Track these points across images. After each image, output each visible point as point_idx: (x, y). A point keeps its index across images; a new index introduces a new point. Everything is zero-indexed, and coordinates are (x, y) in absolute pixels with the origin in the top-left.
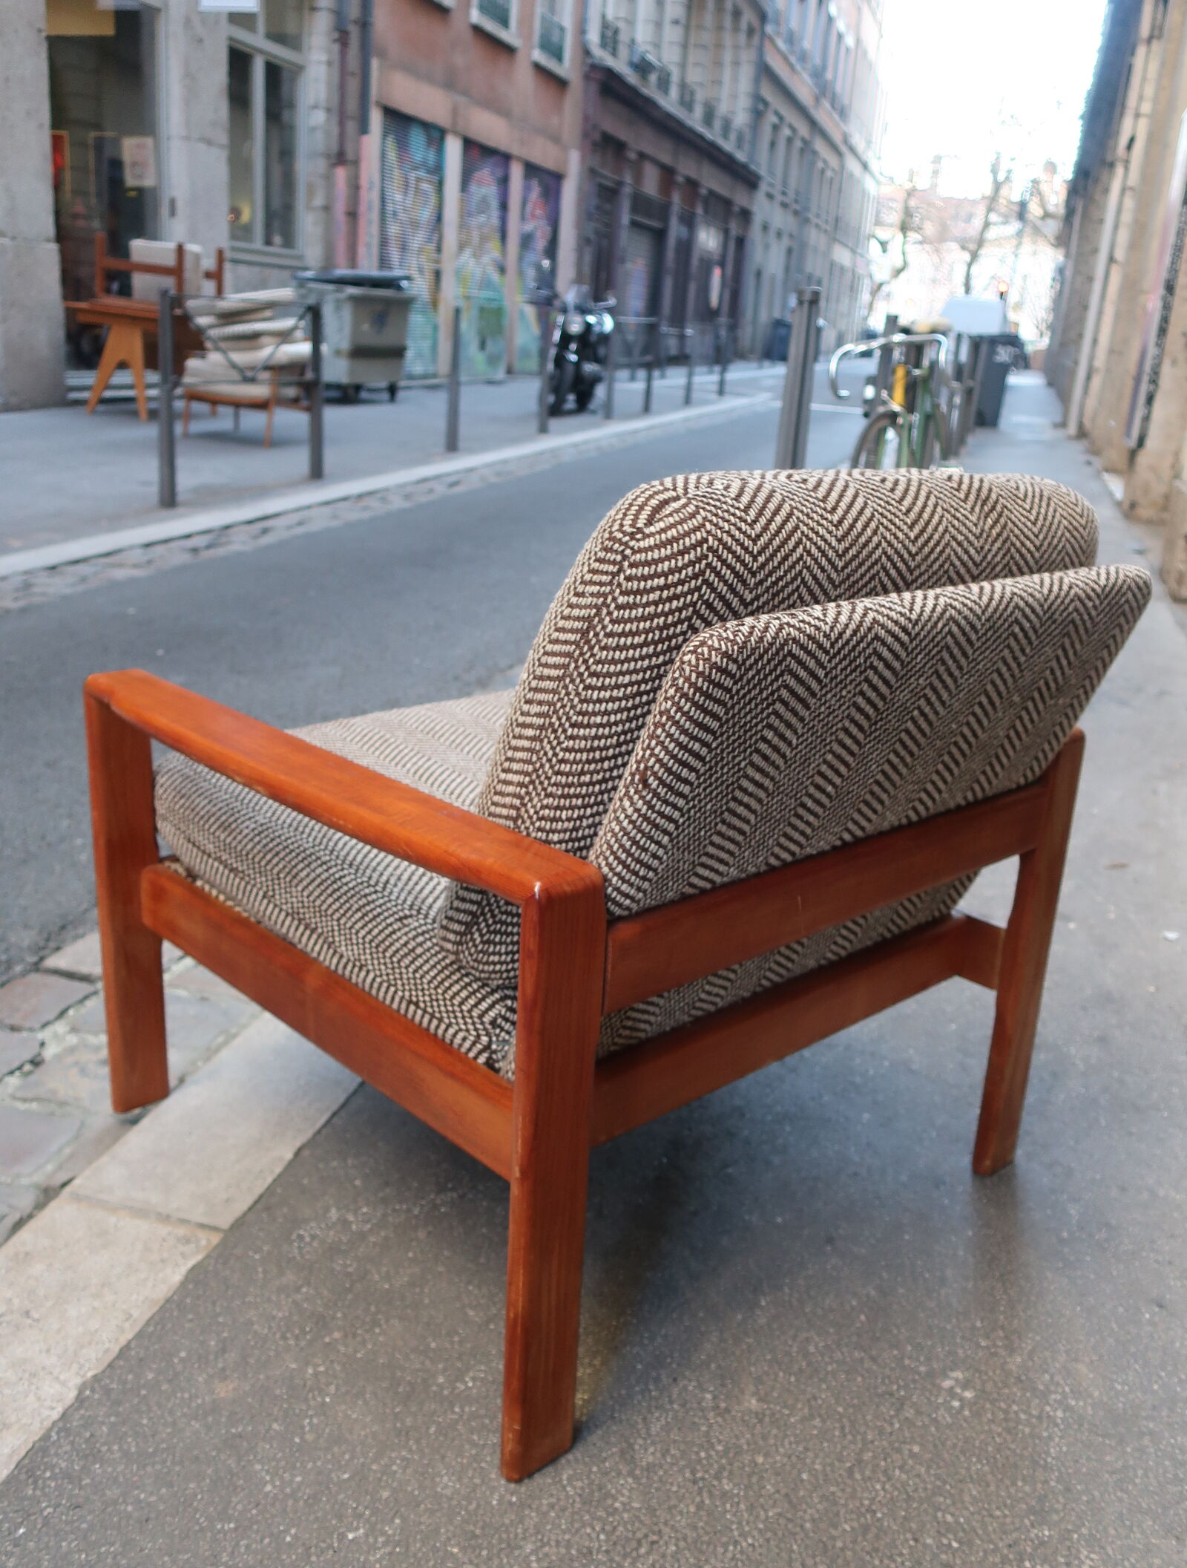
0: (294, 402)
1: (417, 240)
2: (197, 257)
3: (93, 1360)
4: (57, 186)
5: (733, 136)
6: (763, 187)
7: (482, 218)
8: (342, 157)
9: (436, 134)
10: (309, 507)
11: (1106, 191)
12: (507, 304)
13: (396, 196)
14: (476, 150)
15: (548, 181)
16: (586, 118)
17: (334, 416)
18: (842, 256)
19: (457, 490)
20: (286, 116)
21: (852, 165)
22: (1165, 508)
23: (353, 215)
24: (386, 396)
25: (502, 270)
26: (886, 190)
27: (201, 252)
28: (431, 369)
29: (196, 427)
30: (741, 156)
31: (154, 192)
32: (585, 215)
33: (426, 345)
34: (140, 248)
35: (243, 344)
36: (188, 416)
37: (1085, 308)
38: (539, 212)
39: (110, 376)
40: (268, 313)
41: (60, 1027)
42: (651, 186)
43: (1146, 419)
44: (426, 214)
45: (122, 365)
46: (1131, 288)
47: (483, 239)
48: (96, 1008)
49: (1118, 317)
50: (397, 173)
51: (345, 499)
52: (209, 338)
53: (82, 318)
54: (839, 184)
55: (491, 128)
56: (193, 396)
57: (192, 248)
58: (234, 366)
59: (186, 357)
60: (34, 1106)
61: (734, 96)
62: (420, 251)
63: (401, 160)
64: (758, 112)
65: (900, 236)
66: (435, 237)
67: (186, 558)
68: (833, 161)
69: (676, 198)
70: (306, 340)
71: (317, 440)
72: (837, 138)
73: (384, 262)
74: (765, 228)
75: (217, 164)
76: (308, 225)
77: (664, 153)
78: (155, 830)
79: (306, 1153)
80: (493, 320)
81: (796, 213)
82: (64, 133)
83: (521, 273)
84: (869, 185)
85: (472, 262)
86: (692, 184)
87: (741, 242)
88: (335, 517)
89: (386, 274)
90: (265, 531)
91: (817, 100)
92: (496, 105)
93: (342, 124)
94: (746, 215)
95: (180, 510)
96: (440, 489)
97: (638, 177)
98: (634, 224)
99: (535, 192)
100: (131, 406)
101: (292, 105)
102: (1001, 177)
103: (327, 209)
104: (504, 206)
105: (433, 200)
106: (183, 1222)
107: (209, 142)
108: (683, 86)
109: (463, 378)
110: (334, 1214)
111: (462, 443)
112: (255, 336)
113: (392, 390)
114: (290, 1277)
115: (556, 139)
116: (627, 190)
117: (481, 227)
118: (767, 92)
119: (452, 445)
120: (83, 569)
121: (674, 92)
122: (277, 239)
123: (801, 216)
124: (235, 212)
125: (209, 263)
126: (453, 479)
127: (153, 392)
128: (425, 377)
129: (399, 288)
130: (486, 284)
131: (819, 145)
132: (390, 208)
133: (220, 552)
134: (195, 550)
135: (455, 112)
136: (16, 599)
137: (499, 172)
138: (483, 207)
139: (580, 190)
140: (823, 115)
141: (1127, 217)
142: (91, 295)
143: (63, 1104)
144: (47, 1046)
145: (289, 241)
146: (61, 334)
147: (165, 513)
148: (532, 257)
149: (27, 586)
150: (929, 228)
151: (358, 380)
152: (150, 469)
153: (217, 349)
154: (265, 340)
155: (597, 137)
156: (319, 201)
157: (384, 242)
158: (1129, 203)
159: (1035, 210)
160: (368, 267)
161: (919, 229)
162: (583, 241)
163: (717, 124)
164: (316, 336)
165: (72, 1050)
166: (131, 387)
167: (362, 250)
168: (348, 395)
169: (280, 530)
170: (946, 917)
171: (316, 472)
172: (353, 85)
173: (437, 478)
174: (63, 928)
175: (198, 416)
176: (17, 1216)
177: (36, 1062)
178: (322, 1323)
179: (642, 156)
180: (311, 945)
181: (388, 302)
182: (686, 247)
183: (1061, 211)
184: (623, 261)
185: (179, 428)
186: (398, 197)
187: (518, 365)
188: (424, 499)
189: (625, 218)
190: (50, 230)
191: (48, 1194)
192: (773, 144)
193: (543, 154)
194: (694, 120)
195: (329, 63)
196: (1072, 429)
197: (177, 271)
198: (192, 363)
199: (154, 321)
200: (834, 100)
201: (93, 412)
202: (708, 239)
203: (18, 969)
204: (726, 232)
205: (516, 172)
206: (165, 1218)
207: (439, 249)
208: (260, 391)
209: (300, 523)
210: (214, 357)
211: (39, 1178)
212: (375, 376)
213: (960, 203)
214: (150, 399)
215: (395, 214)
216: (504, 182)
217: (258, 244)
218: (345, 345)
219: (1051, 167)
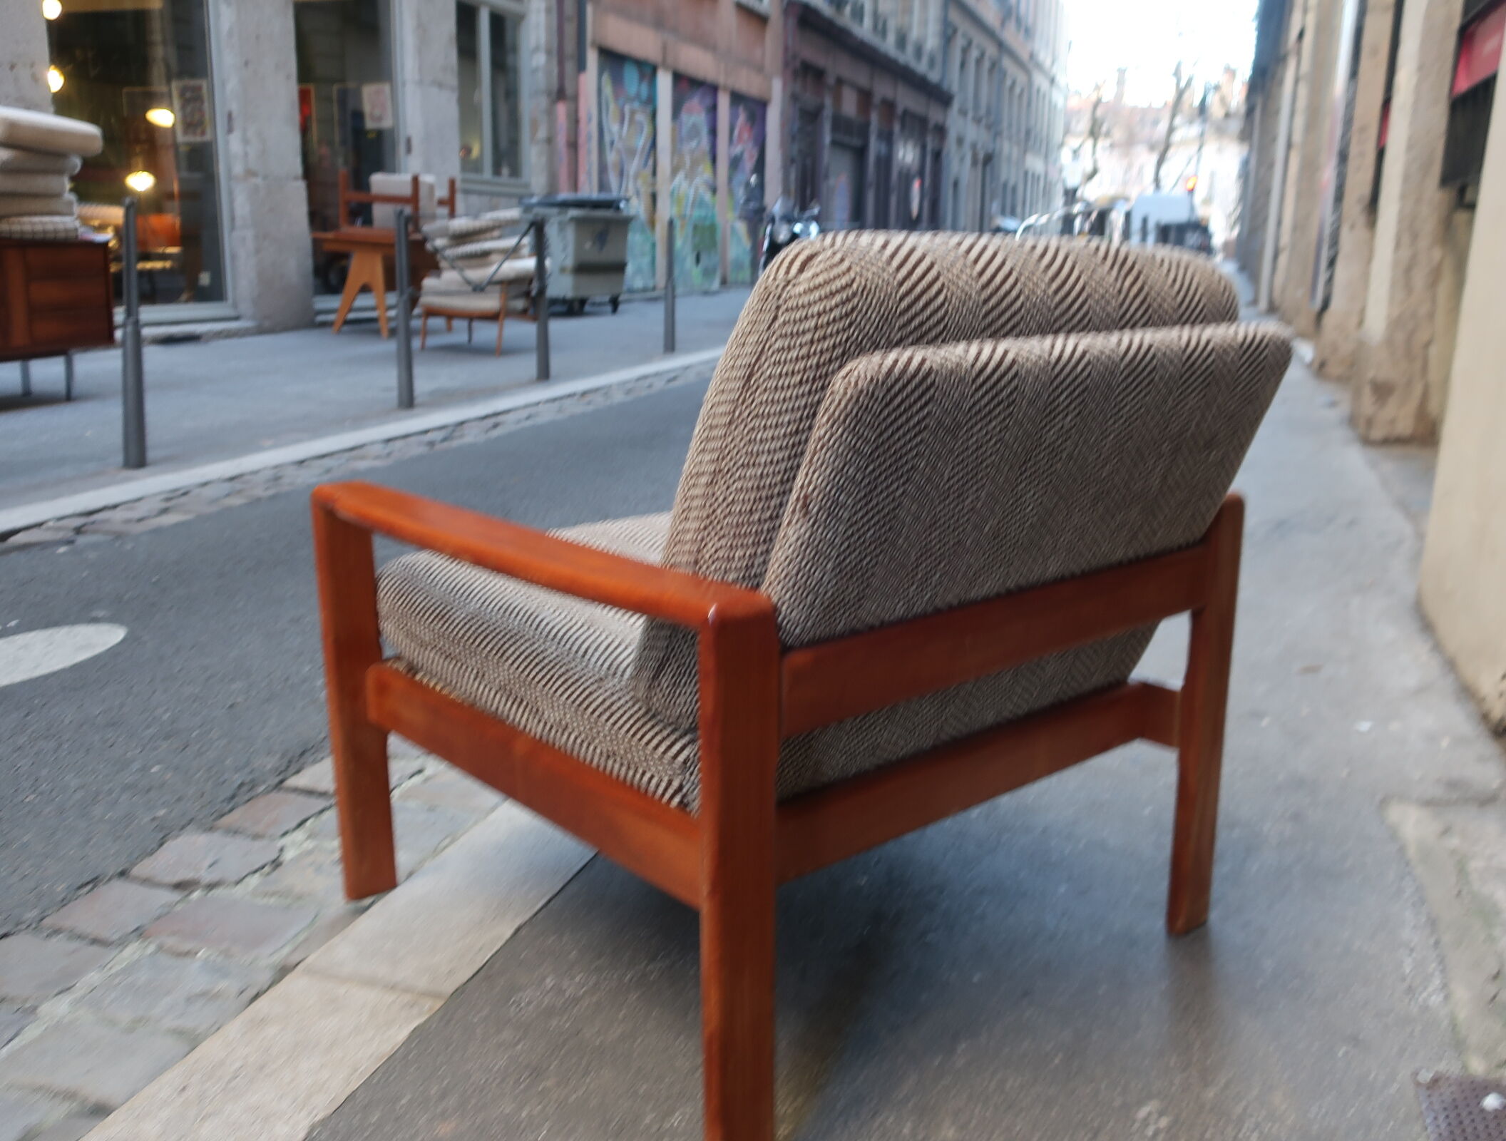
0: (523, 314)
1: (634, 166)
2: (431, 188)
3: (322, 1106)
4: (305, 130)
5: (925, 60)
6: (956, 105)
7: (694, 144)
8: (562, 93)
9: (648, 70)
10: (538, 404)
11: (1281, 82)
12: (719, 221)
13: (613, 127)
14: (685, 83)
15: (755, 108)
16: (786, 49)
17: (559, 328)
18: (1035, 164)
19: (673, 385)
20: (510, 59)
21: (1040, 81)
22: (1352, 365)
23: (573, 145)
24: (609, 308)
25: (714, 190)
26: (1074, 103)
27: (435, 181)
28: (651, 284)
29: (432, 341)
30: (934, 77)
31: (392, 132)
32: (789, 137)
33: (646, 260)
34: (378, 181)
35: (474, 262)
36: (425, 332)
37: (1268, 193)
38: (746, 136)
39: (354, 299)
40: (496, 233)
41: (299, 835)
42: (850, 105)
43: (1330, 281)
44: (642, 142)
45: (365, 289)
46: (1310, 168)
47: (695, 164)
48: (331, 819)
49: (1299, 196)
50: (612, 106)
51: (570, 396)
52: (445, 258)
53: (329, 247)
54: (1029, 97)
55: (698, 62)
56: (431, 312)
57: (426, 179)
58: (468, 282)
59: (422, 278)
60: (272, 901)
61: (924, 23)
62: (637, 176)
63: (617, 95)
64: (948, 35)
65: (1090, 142)
66: (651, 162)
67: (422, 450)
68: (1021, 78)
69: (874, 118)
70: (530, 256)
71: (544, 347)
72: (1024, 56)
73: (603, 186)
74: (960, 141)
75: (448, 105)
76: (533, 157)
77: (861, 76)
78: (378, 633)
79: (523, 932)
80: (706, 236)
81: (989, 127)
82: (312, 87)
83: (731, 192)
84: (1058, 98)
85: (685, 185)
86: (889, 106)
87: (937, 155)
88: (560, 410)
89: (604, 196)
90: (496, 426)
91: (1003, 23)
92: (703, 41)
93: (561, 63)
94: (941, 131)
95: (415, 411)
96: (659, 384)
97: (838, 100)
98: (835, 143)
99: (742, 118)
100: (372, 326)
101: (515, 49)
102: (1183, 84)
103: (550, 140)
104: (713, 132)
105: (647, 129)
106: (407, 990)
107: (440, 85)
108: (876, 15)
109: (679, 290)
110: (549, 982)
111: (678, 345)
112: (485, 254)
113: (615, 304)
114: (507, 1035)
115: (760, 69)
116: (828, 112)
117: (692, 152)
118: (955, 16)
119: (670, 346)
120: (327, 462)
121: (868, 21)
122: (505, 171)
123: (993, 126)
124: (467, 150)
125: (442, 192)
126: (673, 375)
127: (392, 313)
128: (645, 290)
129: (618, 208)
130: (697, 202)
131: (1007, 63)
132: (607, 139)
133: (455, 443)
134: (431, 444)
135: (665, 49)
136: (267, 489)
137: (708, 101)
138: (694, 133)
139: (783, 114)
140: (1010, 35)
141: (1302, 103)
142: (335, 227)
143: (300, 897)
144: (285, 850)
145: (515, 172)
146: (309, 263)
147: (404, 413)
148: (740, 178)
149: (277, 479)
150: (1118, 134)
151: (583, 293)
152: (389, 378)
153: (453, 268)
154: (494, 257)
155: (798, 64)
156: (542, 133)
157: (603, 169)
158: (1303, 91)
159: (1216, 111)
160: (589, 190)
161: (1108, 134)
162: (788, 162)
163: (910, 49)
164: (540, 250)
165: (309, 853)
166: (373, 309)
167: (582, 177)
168: (574, 308)
169: (510, 424)
170: (1122, 682)
171: (544, 374)
172: (570, 29)
173: (657, 375)
174: (303, 753)
175: (436, 332)
176: (254, 992)
177: (276, 864)
178: (537, 1072)
179: (840, 82)
180: (518, 716)
181: (608, 223)
182: (886, 162)
183: (1243, 109)
184: (827, 177)
185: (416, 343)
186: (615, 128)
187: (731, 277)
188: (644, 393)
189: (827, 139)
190: (298, 168)
191: (283, 971)
192: (963, 65)
193: (748, 83)
194: (888, 46)
195: (548, 11)
196: (1263, 304)
197: (414, 199)
198: (429, 282)
199: (392, 246)
200: (1019, 21)
201: (339, 332)
202: (906, 154)
203: (261, 788)
204: (924, 148)
205: (724, 102)
206: (393, 987)
207: (654, 173)
208: (490, 302)
209: (528, 418)
210: (449, 277)
211: (277, 958)
212: (598, 290)
213: (1144, 112)
214: (390, 319)
215: (612, 143)
216: (713, 109)
217: (487, 173)
218: (570, 262)
219: (1231, 73)
